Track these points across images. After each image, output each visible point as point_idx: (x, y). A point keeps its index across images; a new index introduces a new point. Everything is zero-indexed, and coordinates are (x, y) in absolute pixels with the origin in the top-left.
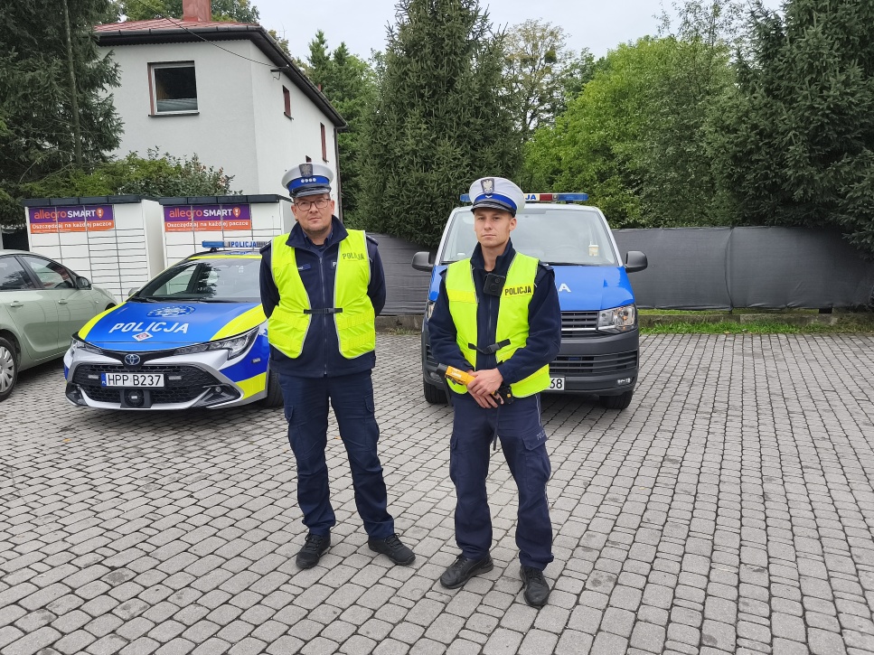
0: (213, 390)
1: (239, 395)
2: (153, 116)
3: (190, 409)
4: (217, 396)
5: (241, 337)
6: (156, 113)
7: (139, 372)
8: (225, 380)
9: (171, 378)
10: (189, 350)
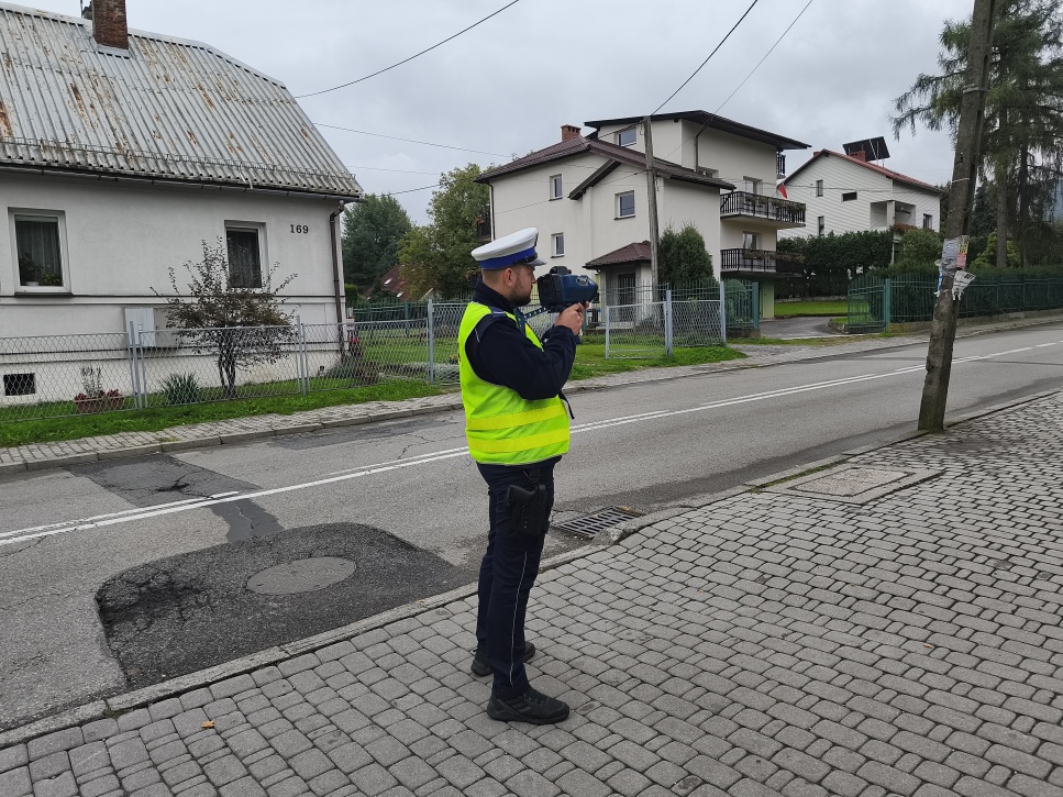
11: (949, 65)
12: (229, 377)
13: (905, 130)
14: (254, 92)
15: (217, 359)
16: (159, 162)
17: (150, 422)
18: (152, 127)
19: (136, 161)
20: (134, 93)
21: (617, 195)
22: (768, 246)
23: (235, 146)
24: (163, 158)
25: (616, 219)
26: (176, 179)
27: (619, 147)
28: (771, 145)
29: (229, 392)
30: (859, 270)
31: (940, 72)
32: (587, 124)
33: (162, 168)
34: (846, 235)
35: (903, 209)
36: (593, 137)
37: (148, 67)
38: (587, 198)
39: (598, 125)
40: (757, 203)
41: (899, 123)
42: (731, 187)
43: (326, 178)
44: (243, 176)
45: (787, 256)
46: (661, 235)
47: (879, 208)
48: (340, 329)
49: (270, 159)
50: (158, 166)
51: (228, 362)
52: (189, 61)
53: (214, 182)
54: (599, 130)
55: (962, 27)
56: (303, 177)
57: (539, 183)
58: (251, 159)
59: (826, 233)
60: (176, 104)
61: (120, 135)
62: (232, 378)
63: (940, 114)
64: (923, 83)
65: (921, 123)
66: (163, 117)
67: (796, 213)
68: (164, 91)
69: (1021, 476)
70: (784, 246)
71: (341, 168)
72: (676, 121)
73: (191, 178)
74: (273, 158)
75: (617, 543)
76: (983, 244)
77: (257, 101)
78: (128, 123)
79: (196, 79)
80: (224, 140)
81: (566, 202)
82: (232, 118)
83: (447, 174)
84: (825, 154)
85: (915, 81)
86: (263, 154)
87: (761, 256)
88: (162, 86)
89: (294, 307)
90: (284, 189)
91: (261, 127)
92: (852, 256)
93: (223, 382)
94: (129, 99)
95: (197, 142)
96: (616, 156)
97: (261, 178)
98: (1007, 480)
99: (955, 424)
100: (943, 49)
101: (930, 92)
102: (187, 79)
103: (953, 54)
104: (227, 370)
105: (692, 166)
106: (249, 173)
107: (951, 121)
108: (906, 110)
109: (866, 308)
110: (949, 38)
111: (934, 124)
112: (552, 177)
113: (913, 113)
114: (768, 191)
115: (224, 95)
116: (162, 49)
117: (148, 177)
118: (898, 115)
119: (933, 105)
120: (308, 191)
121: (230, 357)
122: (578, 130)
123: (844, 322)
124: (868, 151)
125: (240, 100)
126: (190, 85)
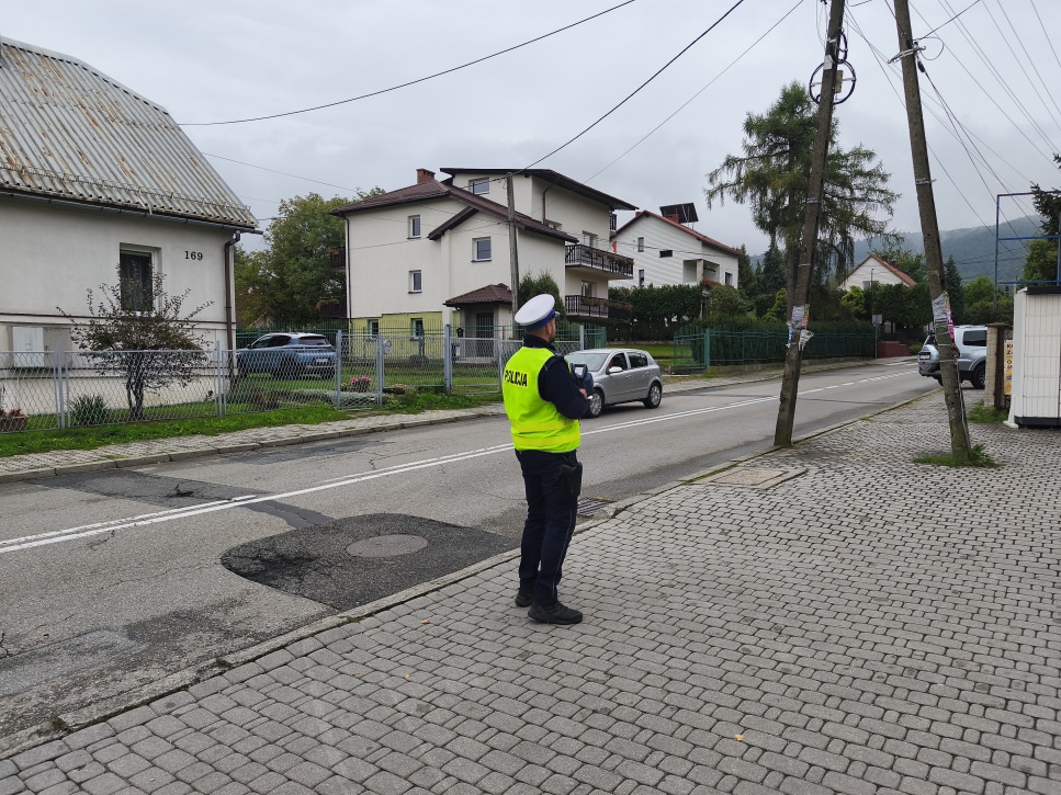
11: (750, 149)
12: (137, 398)
13: (716, 200)
14: (137, 115)
15: (126, 381)
16: (55, 181)
17: (79, 441)
18: (41, 145)
19: (31, 178)
20: (13, 104)
21: (474, 239)
22: (602, 294)
23: (129, 169)
24: (58, 177)
25: (473, 261)
26: (74, 200)
27: (473, 195)
28: (604, 204)
29: (136, 414)
30: (674, 319)
31: (743, 155)
32: (442, 170)
33: (60, 187)
34: (664, 288)
35: (710, 268)
36: (448, 182)
37: (24, 79)
38: (445, 240)
39: (454, 172)
40: (594, 255)
41: (711, 194)
42: (575, 241)
43: (222, 208)
44: (142, 201)
45: (618, 305)
46: (521, 280)
47: (690, 265)
48: (230, 355)
49: (165, 186)
50: (54, 185)
51: (136, 386)
52: (65, 77)
53: (113, 205)
54: (454, 177)
55: (760, 119)
56: (200, 205)
57: (397, 223)
58: (147, 184)
59: (646, 284)
60: (59, 121)
61: (8, 149)
62: (140, 399)
63: (744, 190)
64: (730, 162)
65: (729, 197)
66: (49, 134)
67: (625, 266)
68: (45, 106)
69: (856, 472)
70: (613, 294)
71: (234, 198)
72: (527, 176)
73: (90, 199)
74: (168, 185)
75: (613, 517)
76: (772, 300)
77: (141, 125)
78: (13, 136)
79: (75, 95)
80: (116, 163)
81: (424, 242)
82: (119, 140)
83: (288, 201)
84: (646, 214)
85: (724, 161)
86: (157, 180)
87: (597, 302)
88: (42, 101)
89: (202, 332)
90: (182, 216)
91: (150, 152)
92: (668, 306)
93: (130, 403)
94: (10, 112)
95: (89, 162)
96: (474, 203)
97: (159, 204)
98: (849, 475)
99: (798, 442)
100: (745, 135)
101: (735, 170)
102: (66, 95)
103: (753, 141)
104: (135, 393)
105: (540, 219)
106: (146, 198)
107: (753, 197)
108: (717, 184)
109: (690, 353)
110: (751, 126)
111: (739, 198)
112: (410, 217)
113: (722, 187)
114: (603, 245)
115: (107, 116)
116: (34, 61)
117: (45, 195)
118: (711, 187)
119: (738, 182)
120: (206, 220)
121: (139, 380)
122: (433, 174)
123: (670, 365)
124: (680, 215)
125: (125, 123)
126: (72, 104)
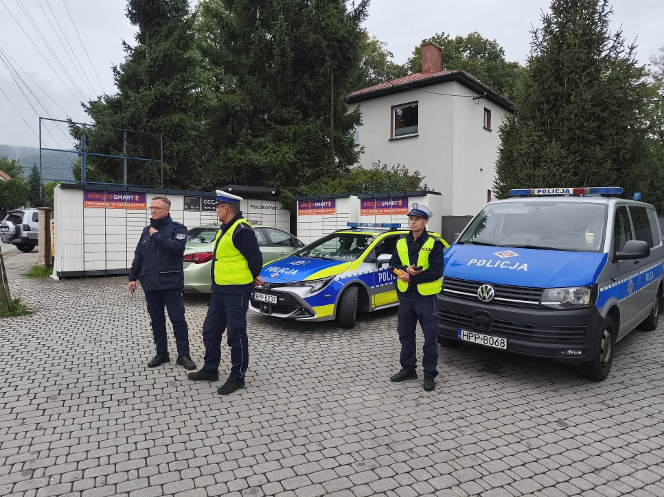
0: (301, 309)
1: (314, 315)
2: (392, 140)
3: (287, 318)
4: (302, 313)
5: (321, 280)
6: (394, 137)
7: (268, 294)
8: (306, 304)
9: (280, 299)
10: (292, 285)
